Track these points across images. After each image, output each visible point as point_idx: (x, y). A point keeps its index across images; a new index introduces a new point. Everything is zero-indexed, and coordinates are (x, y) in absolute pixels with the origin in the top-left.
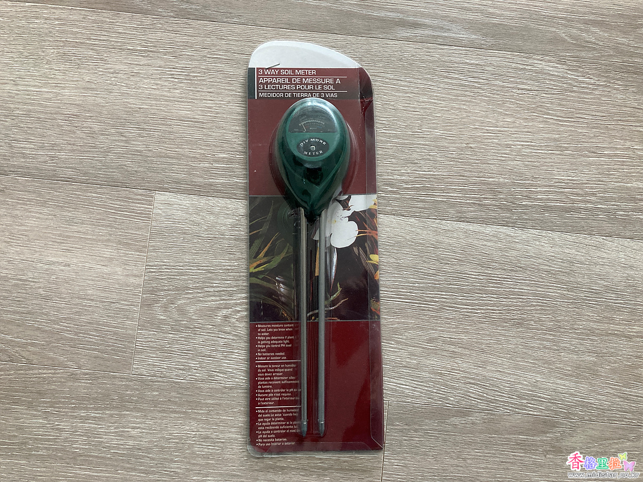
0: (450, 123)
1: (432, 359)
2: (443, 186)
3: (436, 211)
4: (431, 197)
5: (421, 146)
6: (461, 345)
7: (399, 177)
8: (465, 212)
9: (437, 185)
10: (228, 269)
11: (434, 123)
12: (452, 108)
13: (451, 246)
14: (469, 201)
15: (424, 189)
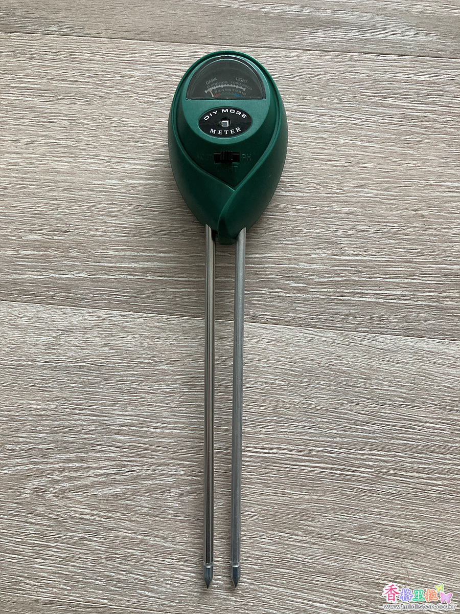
0: (387, 177)
1: (364, 560)
2: (378, 279)
3: (368, 319)
4: (360, 297)
5: (343, 216)
6: (411, 538)
7: (307, 266)
8: (415, 321)
9: (369, 278)
10: (41, 415)
11: (363, 179)
12: (392, 153)
13: (393, 376)
14: (420, 303)
15: (349, 283)
